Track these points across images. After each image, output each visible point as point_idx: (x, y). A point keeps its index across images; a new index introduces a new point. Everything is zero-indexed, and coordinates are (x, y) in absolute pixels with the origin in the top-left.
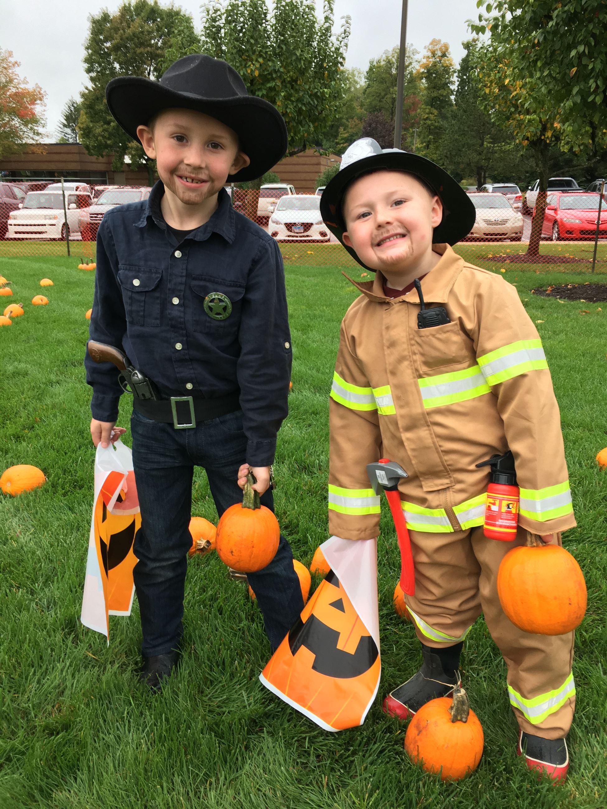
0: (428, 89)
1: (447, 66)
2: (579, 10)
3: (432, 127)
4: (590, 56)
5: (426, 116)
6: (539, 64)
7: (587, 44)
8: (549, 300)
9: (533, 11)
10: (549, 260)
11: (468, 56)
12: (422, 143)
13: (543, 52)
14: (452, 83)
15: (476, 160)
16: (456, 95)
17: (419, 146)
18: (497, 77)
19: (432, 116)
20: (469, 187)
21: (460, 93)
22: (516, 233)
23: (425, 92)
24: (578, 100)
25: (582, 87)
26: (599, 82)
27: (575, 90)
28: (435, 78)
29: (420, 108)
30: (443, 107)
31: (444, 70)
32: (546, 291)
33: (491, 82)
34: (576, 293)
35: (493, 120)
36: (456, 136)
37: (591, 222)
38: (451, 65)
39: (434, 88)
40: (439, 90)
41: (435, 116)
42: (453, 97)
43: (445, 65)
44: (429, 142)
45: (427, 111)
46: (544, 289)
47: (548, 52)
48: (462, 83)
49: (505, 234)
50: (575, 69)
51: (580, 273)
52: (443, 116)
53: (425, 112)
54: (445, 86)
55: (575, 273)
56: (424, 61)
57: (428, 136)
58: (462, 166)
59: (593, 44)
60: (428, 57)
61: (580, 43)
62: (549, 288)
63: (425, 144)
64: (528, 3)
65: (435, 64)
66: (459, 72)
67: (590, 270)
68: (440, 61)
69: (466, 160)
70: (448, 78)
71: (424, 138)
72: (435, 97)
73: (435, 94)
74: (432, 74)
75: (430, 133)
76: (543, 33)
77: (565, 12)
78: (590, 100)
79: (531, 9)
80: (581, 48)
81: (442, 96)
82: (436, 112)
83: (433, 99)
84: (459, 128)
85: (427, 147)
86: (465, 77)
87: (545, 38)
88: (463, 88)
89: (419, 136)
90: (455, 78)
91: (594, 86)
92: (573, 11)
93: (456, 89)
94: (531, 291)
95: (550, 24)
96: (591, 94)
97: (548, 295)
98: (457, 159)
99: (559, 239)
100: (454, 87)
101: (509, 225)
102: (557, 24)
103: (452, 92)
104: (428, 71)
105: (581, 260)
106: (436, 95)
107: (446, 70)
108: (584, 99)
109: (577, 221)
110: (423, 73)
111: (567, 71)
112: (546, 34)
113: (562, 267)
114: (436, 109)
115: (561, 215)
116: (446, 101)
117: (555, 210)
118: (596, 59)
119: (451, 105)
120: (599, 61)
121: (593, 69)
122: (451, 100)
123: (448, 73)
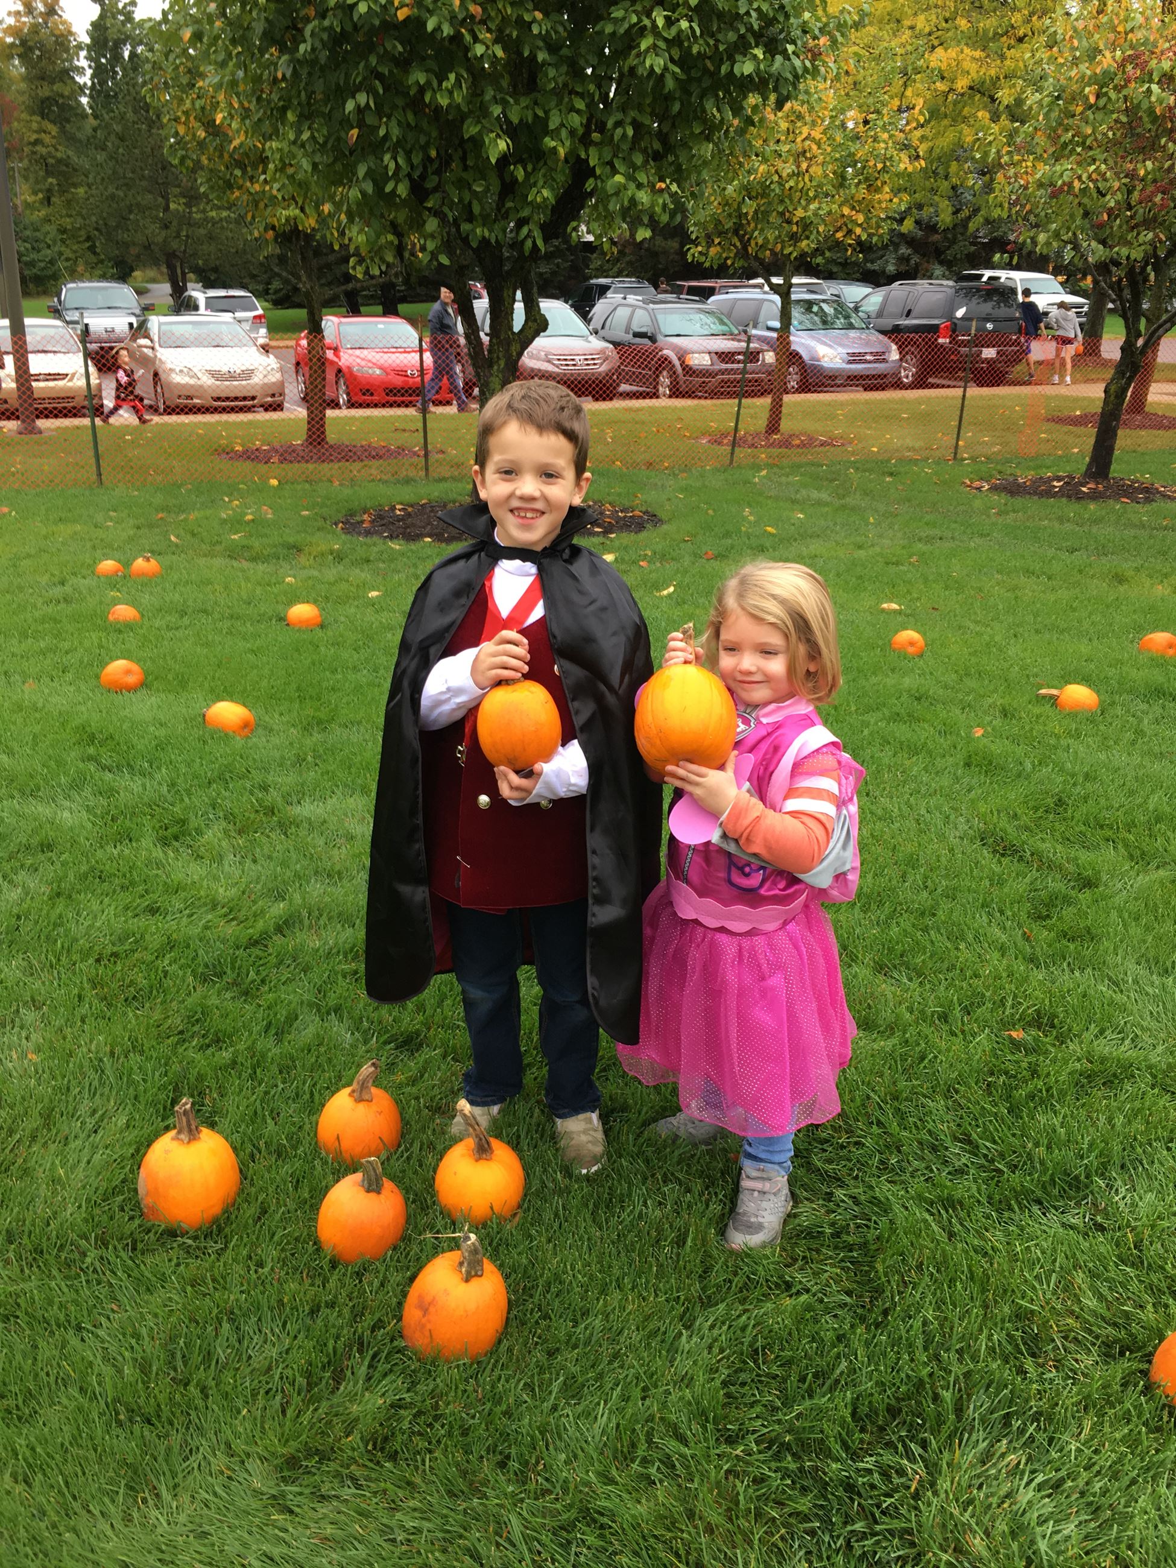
0: (27, 78)
1: (62, 35)
2: (349, 28)
3: (51, 161)
4: (380, 112)
5: (35, 136)
6: (291, 116)
7: (371, 91)
8: (375, 545)
9: (266, 19)
10: (347, 454)
11: (102, 17)
12: (35, 193)
13: (293, 92)
14: (81, 71)
15: (160, 239)
16: (91, 96)
17: (30, 199)
18: (197, 106)
19: (47, 139)
20: (150, 286)
21: (98, 92)
22: (273, 395)
23: (23, 86)
24: (369, 188)
25: (372, 164)
26: (400, 160)
27: (362, 171)
28: (40, 58)
29: (19, 120)
30: (68, 121)
31: (56, 42)
32: (363, 522)
33: (186, 113)
34: (413, 525)
35: (202, 190)
36: (111, 189)
37: (401, 372)
38: (70, 33)
39: (43, 79)
40: (52, 83)
41: (54, 137)
42: (84, 100)
43: (57, 32)
44: (49, 190)
45: (35, 126)
46: (358, 518)
47: (303, 93)
48: (99, 72)
49: (253, 398)
50: (355, 132)
51: (408, 481)
52: (70, 139)
53: (30, 129)
54: (66, 75)
55: (398, 482)
56: (11, 21)
57: (45, 179)
58: (134, 250)
59: (381, 91)
60: (18, 13)
61: (358, 89)
62: (366, 517)
63: (40, 196)
64: (256, 4)
65: (35, 29)
66: (89, 48)
67: (423, 473)
68: (46, 23)
69: (140, 238)
70: (71, 61)
71: (37, 182)
72: (48, 98)
73: (45, 92)
74: (31, 49)
75: (49, 173)
76: (291, 61)
77: (324, 29)
78: (388, 188)
79: (263, 15)
80: (362, 98)
81: (62, 96)
82: (54, 129)
83: (42, 102)
84: (114, 172)
85: (48, 201)
86: (103, 61)
87: (295, 71)
88: (102, 83)
89: (26, 178)
90: (82, 61)
91: (392, 166)
92: (338, 30)
93: (89, 83)
94: (336, 524)
95: (302, 48)
96: (390, 179)
97: (368, 533)
98: (122, 236)
99: (351, 405)
100: (85, 79)
101: (257, 379)
102: (313, 49)
103: (82, 88)
104: (23, 43)
105: (401, 451)
106: (47, 94)
107: (62, 41)
108: (379, 187)
109: (378, 372)
110: (13, 45)
111: (343, 134)
112: (297, 64)
113: (374, 468)
114: (53, 122)
115: (346, 359)
116: (71, 108)
117: (336, 350)
118: (389, 117)
119: (84, 116)
120: (393, 123)
121: (386, 136)
122: (79, 104)
123: (67, 50)
